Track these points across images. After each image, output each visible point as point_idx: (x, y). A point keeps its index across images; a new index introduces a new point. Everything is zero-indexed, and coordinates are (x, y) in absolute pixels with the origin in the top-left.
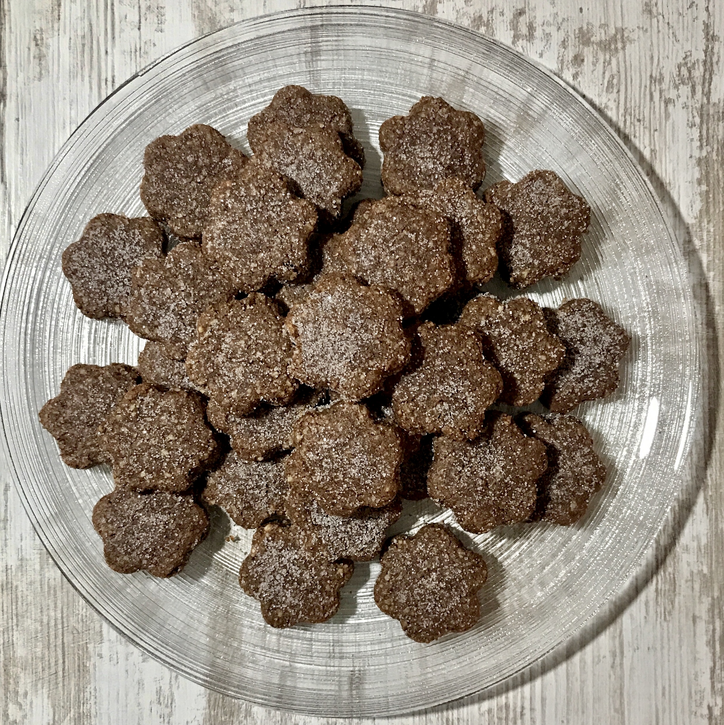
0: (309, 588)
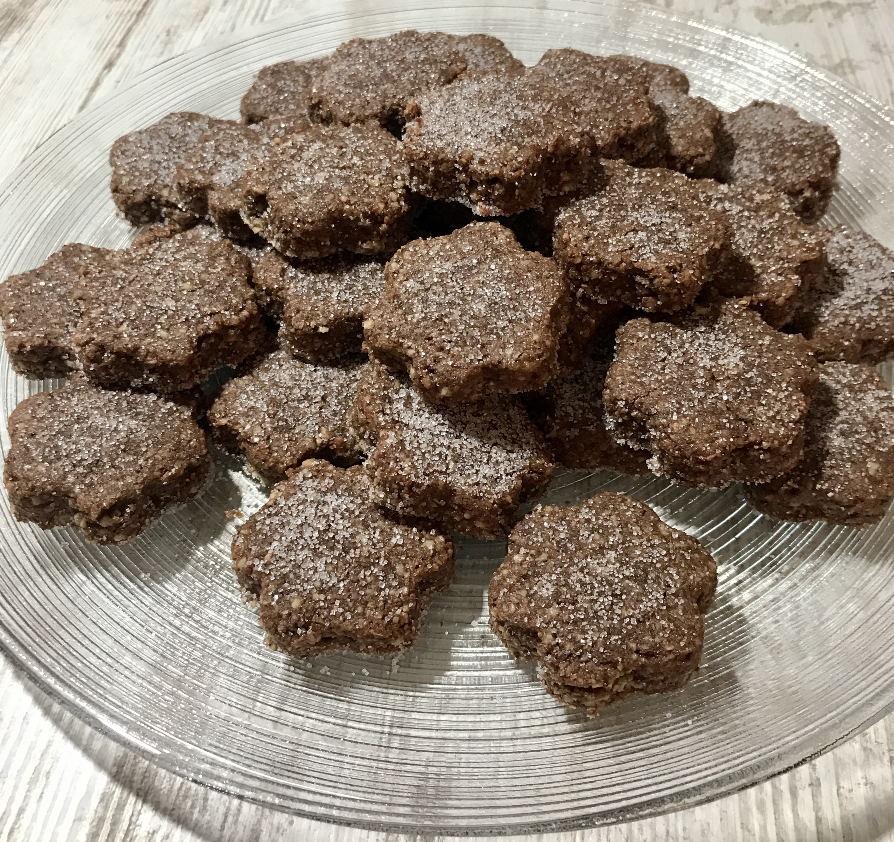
0: (363, 560)
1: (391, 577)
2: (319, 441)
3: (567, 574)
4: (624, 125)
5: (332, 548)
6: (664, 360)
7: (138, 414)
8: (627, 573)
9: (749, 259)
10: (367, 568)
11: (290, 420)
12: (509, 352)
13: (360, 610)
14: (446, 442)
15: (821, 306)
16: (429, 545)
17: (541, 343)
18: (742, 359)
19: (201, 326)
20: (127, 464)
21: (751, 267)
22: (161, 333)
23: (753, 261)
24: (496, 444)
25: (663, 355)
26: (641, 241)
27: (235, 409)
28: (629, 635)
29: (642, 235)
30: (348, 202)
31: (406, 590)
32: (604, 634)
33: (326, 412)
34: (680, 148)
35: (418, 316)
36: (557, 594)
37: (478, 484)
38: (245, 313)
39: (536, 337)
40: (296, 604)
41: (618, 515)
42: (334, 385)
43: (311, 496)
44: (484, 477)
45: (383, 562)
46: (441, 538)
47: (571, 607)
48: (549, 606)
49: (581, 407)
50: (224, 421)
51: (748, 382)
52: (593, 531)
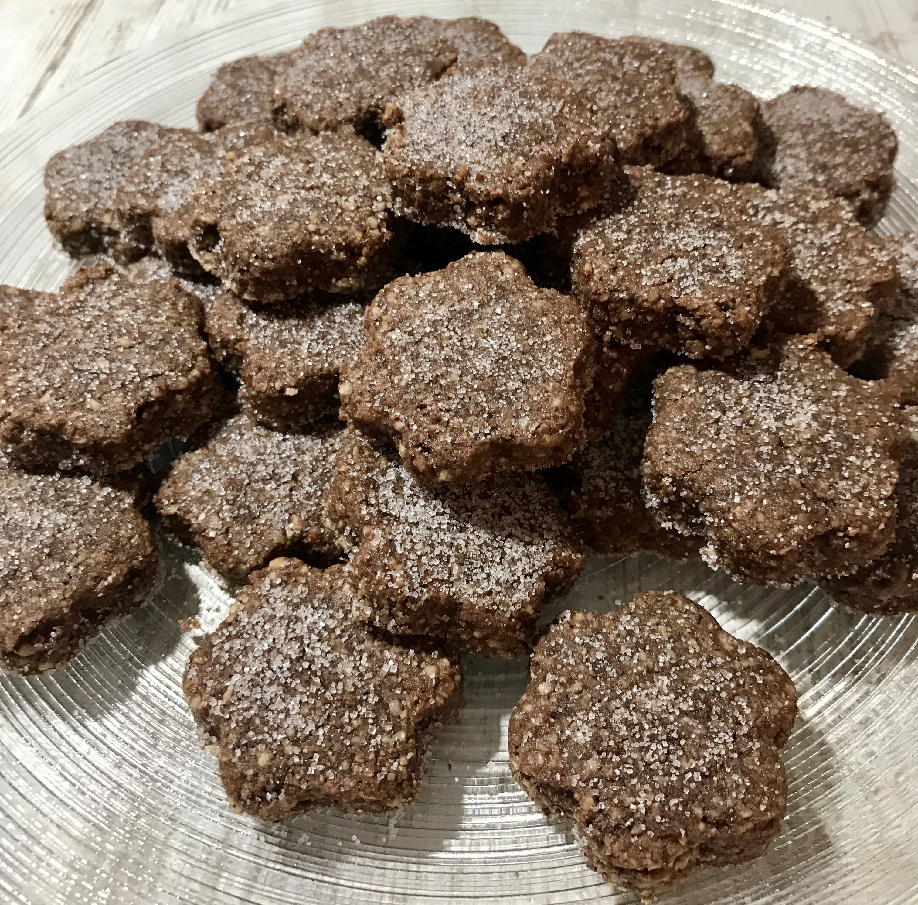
0: (347, 697)
1: (383, 718)
2: (289, 534)
3: (607, 711)
4: (650, 122)
5: (308, 683)
6: (717, 421)
7: (67, 505)
8: (684, 707)
9: (810, 283)
10: (352, 708)
11: (254, 507)
12: (524, 422)
13: (345, 765)
14: (448, 539)
15: (894, 335)
16: (430, 672)
17: (565, 409)
18: (815, 417)
19: (141, 393)
20: (52, 573)
21: (812, 293)
22: (92, 403)
23: (814, 285)
24: (510, 536)
25: (715, 414)
26: (682, 270)
27: (186, 493)
28: (693, 797)
29: (683, 262)
30: (317, 232)
31: (402, 736)
32: (661, 797)
33: (298, 495)
34: (715, 147)
35: (407, 377)
36: (597, 739)
37: (489, 593)
38: (195, 373)
39: (557, 402)
40: (263, 759)
41: (668, 624)
42: (307, 458)
43: (281, 609)
44: (498, 583)
45: (373, 699)
46: (445, 662)
47: (616, 759)
48: (587, 757)
49: (614, 479)
50: (173, 510)
51: (825, 446)
52: (637, 647)
